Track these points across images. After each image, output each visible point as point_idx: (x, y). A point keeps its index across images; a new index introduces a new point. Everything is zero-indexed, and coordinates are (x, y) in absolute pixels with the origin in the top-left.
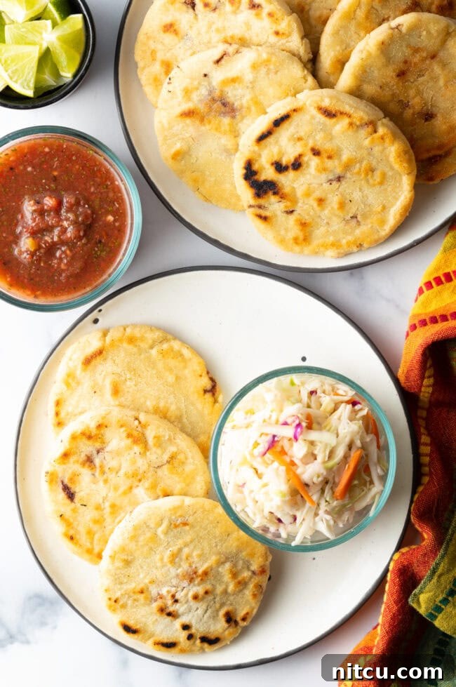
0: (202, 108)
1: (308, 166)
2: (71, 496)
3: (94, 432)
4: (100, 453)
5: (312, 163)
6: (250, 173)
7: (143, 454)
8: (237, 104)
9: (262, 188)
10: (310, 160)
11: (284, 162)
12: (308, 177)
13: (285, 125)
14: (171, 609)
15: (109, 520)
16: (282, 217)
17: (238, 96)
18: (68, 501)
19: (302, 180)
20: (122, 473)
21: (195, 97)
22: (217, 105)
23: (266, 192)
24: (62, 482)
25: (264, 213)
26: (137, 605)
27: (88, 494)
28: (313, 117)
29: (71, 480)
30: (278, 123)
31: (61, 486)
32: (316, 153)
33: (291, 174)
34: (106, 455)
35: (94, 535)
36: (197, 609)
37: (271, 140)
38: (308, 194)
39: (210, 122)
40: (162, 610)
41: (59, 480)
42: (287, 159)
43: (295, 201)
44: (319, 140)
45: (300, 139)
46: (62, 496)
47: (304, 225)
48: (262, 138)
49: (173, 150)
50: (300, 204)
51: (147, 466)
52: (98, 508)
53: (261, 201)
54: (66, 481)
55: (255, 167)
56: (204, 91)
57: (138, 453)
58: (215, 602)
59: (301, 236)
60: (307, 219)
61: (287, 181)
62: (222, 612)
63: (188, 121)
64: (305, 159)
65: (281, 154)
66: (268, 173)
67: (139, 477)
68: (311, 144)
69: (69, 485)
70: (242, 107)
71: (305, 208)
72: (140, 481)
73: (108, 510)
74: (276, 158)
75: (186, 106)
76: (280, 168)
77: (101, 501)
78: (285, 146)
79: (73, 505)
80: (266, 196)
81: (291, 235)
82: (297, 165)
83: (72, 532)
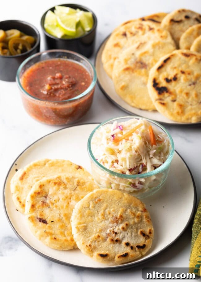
0: (132, 66)
1: (180, 79)
2: (44, 222)
3: (39, 190)
4: (47, 198)
5: (182, 78)
6: (155, 84)
7: (65, 188)
8: (147, 63)
9: (161, 90)
10: (181, 76)
11: (169, 78)
12: (180, 84)
13: (169, 62)
14: (116, 238)
15: (67, 223)
16: (171, 103)
17: (147, 60)
18: (45, 225)
19: (178, 85)
20: (61, 200)
21: (129, 62)
22: (139, 65)
23: (163, 92)
24: (38, 218)
25: (162, 102)
26: (100, 244)
27: (52, 217)
28: (180, 58)
29: (41, 215)
30: (166, 61)
31: (38, 220)
32: (183, 72)
33: (173, 83)
34: (50, 196)
35: (64, 233)
36: (127, 234)
37: (163, 69)
38: (181, 92)
39: (136, 71)
40: (112, 240)
41: (36, 218)
42: (171, 77)
43: (176, 96)
44: (183, 68)
45: (175, 68)
46: (41, 224)
47: (181, 106)
48: (160, 68)
49: (121, 86)
50: (178, 96)
51: (70, 191)
52: (60, 220)
53: (161, 97)
54: (39, 217)
55: (157, 81)
56: (133, 60)
57: (63, 189)
58: (133, 229)
59: (180, 111)
60: (182, 103)
61: (172, 87)
62: (139, 233)
63: (127, 72)
64: (178, 76)
65: (168, 75)
66: (163, 84)
67: (69, 197)
68: (180, 69)
69: (41, 217)
70: (149, 63)
71: (181, 98)
72: (70, 198)
73: (64, 219)
74: (166, 76)
75: (125, 67)
76: (168, 81)
77: (59, 216)
78: (169, 71)
79: (48, 225)
80: (163, 94)
81: (175, 112)
82: (175, 79)
83: (54, 236)
